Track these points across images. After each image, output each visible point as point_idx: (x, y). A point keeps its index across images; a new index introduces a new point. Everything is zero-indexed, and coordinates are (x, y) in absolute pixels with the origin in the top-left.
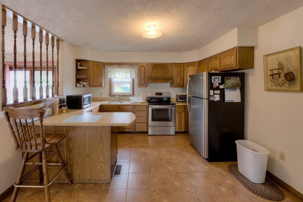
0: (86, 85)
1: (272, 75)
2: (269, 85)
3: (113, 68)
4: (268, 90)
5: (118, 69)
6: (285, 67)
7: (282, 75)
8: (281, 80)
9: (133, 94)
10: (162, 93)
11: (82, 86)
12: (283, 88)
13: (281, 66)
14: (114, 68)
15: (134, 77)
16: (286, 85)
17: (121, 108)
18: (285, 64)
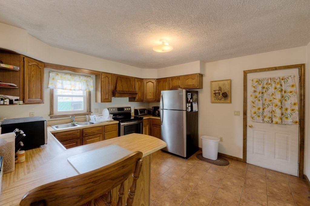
0: (15, 100)
1: (215, 94)
2: (213, 99)
3: (58, 74)
4: (212, 103)
5: (68, 76)
6: (223, 90)
7: (221, 94)
8: (220, 96)
9: (89, 112)
10: (123, 108)
11: (8, 103)
12: (222, 101)
13: (220, 89)
14: (60, 75)
15: (92, 89)
16: (223, 99)
17: (85, 132)
18: (222, 87)
